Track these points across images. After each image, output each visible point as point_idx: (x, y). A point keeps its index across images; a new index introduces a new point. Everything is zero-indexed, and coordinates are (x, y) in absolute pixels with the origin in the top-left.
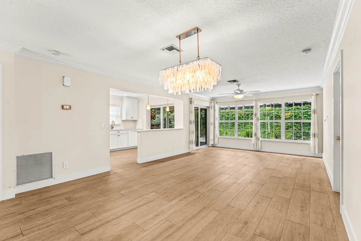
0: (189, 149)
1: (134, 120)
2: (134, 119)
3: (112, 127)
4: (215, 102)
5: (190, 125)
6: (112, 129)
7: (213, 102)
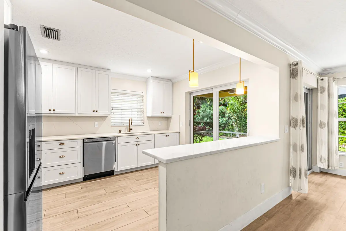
0: (288, 188)
1: (167, 117)
2: (166, 114)
3: (129, 128)
4: (331, 79)
5: (292, 129)
6: (129, 131)
7: (326, 79)
